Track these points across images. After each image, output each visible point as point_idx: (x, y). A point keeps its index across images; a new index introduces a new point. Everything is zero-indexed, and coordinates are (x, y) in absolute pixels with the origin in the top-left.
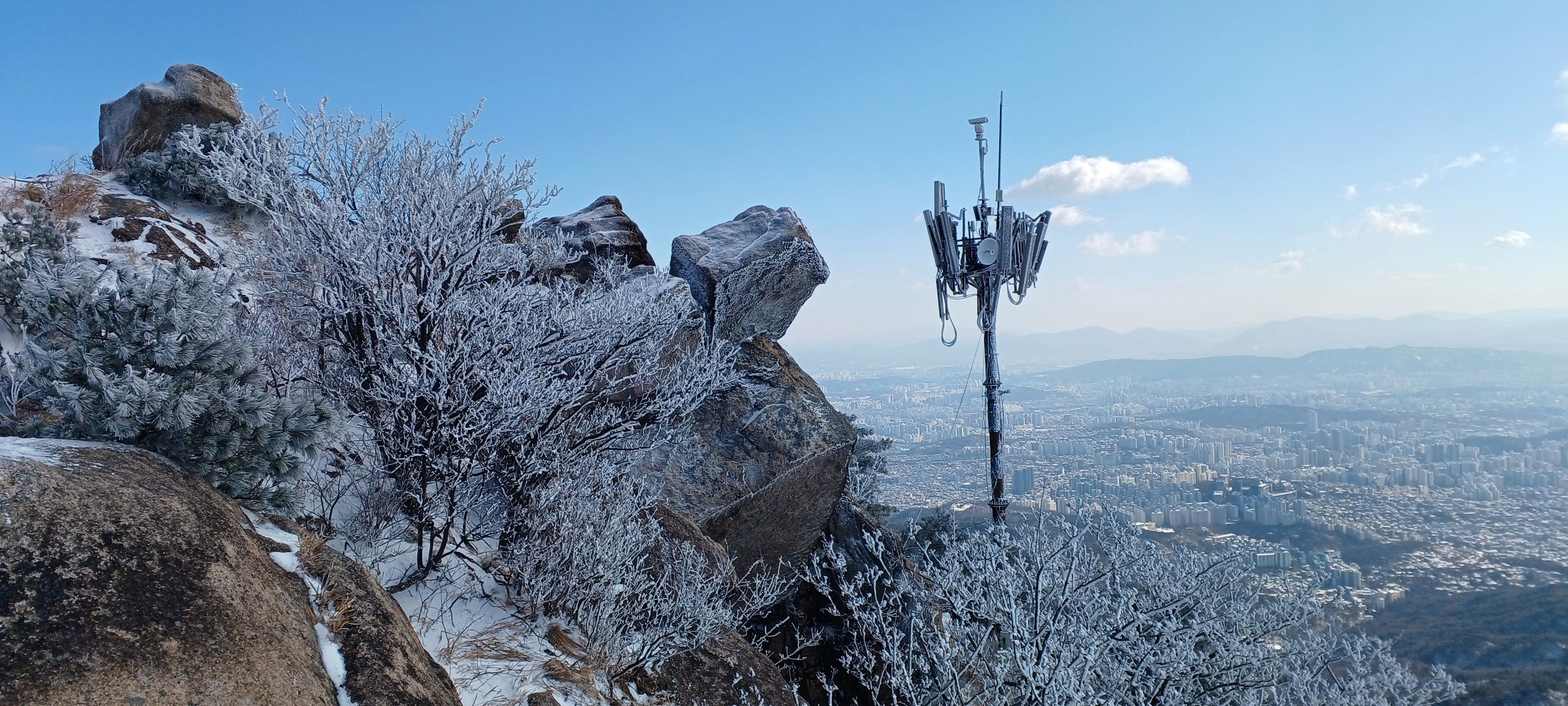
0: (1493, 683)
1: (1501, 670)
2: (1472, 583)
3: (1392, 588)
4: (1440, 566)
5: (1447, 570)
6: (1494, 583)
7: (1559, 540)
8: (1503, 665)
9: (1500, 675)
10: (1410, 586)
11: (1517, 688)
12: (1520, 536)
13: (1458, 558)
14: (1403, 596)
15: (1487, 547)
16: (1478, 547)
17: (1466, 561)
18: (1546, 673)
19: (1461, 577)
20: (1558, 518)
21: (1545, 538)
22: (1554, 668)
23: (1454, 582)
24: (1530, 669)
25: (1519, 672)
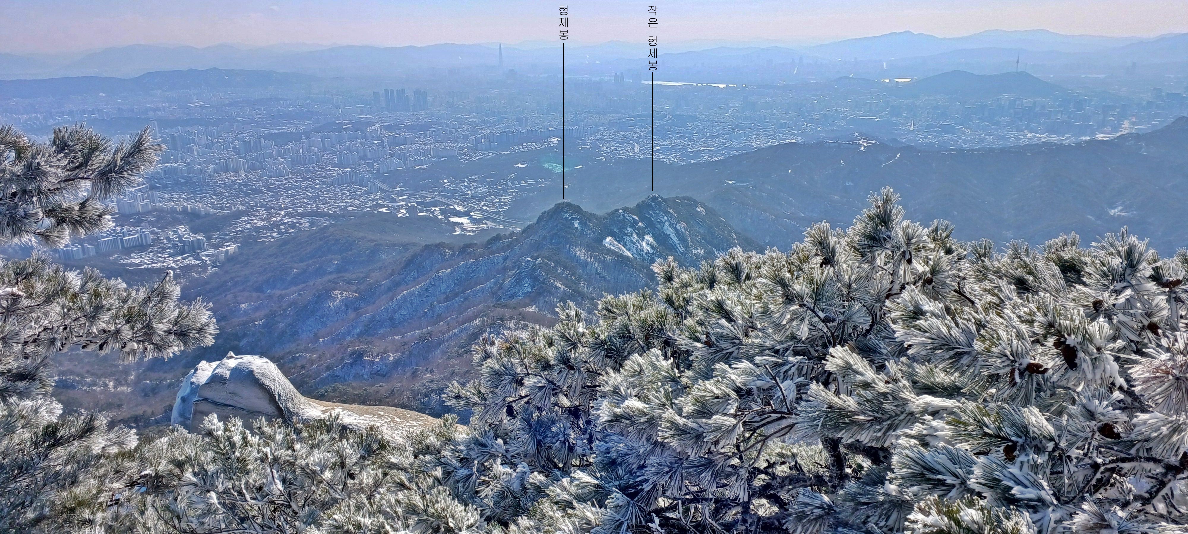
0: (300, 294)
1: (304, 285)
2: (280, 233)
3: (229, 246)
4: (258, 225)
5: (263, 227)
6: (293, 230)
7: (326, 197)
8: (304, 282)
9: (303, 289)
10: (241, 242)
11: (314, 295)
12: (304, 198)
13: (270, 218)
14: (237, 250)
15: (286, 208)
16: (281, 209)
17: (274, 219)
18: (329, 281)
19: (272, 230)
20: (324, 183)
21: (318, 197)
22: (334, 276)
23: (269, 235)
24: (320, 282)
25: (314, 284)
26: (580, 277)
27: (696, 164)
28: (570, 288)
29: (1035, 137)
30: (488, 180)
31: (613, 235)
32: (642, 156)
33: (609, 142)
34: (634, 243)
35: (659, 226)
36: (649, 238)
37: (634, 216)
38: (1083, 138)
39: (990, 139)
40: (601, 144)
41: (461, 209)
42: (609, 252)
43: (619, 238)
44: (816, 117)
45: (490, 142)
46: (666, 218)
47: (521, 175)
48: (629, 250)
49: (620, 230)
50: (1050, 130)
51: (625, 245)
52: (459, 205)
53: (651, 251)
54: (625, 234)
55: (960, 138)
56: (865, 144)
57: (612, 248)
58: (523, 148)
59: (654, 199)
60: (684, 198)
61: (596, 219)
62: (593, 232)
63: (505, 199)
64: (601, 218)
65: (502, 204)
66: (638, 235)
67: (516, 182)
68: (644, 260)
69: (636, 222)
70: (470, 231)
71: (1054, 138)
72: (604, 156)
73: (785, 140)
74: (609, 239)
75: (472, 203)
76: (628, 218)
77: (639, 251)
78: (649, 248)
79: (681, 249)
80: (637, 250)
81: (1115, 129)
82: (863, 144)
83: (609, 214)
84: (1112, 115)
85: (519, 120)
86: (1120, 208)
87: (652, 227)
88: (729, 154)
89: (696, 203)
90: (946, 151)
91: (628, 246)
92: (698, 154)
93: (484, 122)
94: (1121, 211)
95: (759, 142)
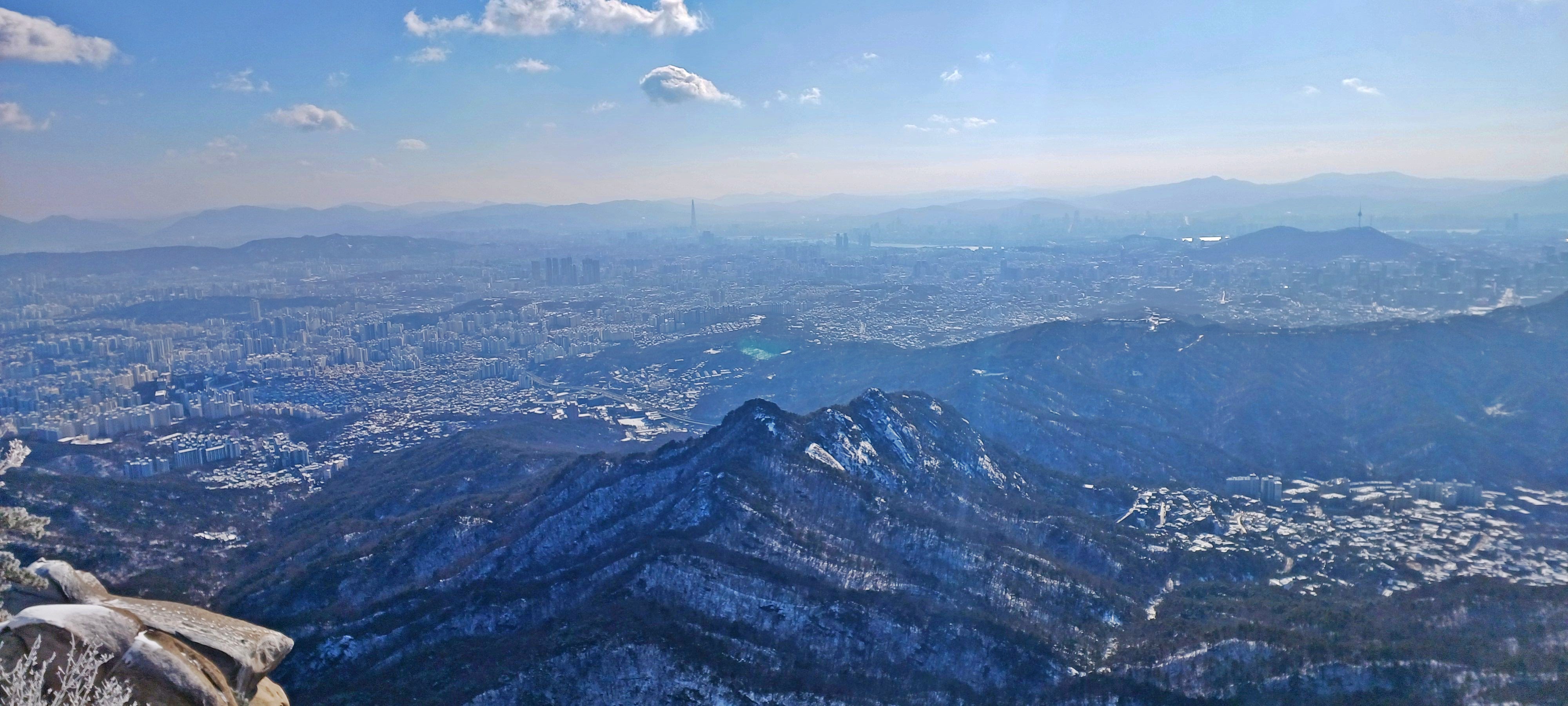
0: (420, 521)
1: (425, 509)
2: (403, 441)
3: (337, 459)
4: (376, 432)
5: (383, 434)
6: (419, 438)
7: (465, 395)
8: (428, 505)
9: (424, 515)
10: (352, 454)
11: (437, 521)
12: (437, 396)
13: (391, 422)
14: (347, 462)
15: (413, 409)
16: (406, 410)
17: (397, 424)
18: (457, 504)
19: (393, 438)
20: (463, 377)
21: (454, 395)
22: (464, 497)
23: (388, 444)
24: (447, 503)
25: (438, 508)
26: (774, 496)
27: (937, 348)
28: (759, 510)
29: (1386, 311)
30: (671, 371)
31: (818, 441)
32: (869, 338)
33: (827, 320)
34: (846, 452)
35: (879, 429)
36: (866, 445)
37: (846, 417)
38: (1452, 312)
39: (1326, 313)
40: (816, 322)
41: (635, 407)
42: (813, 463)
43: (827, 443)
44: (1096, 287)
45: (675, 323)
46: (888, 419)
47: (713, 363)
48: (840, 461)
49: (829, 435)
50: (1406, 302)
51: (834, 455)
52: (631, 402)
53: (868, 462)
54: (835, 440)
55: (1287, 313)
56: (1156, 323)
57: (818, 458)
58: (717, 328)
59: (873, 394)
60: (914, 393)
61: (798, 421)
62: (791, 437)
63: (691, 394)
64: (803, 418)
65: (687, 401)
66: (851, 440)
67: (706, 372)
68: (858, 474)
69: (849, 425)
70: (643, 437)
71: (1412, 313)
72: (819, 339)
73: (1055, 316)
74: (813, 446)
75: (649, 400)
76: (839, 419)
77: (853, 462)
78: (865, 458)
79: (909, 459)
80: (850, 460)
81: (1494, 299)
82: (1154, 322)
83: (814, 414)
84: (1489, 283)
85: (714, 294)
86: (1499, 406)
87: (871, 430)
88: (982, 334)
89: (929, 400)
90: (1264, 331)
91: (838, 457)
92: (940, 336)
93: (670, 297)
94: (1502, 409)
95: (1021, 320)
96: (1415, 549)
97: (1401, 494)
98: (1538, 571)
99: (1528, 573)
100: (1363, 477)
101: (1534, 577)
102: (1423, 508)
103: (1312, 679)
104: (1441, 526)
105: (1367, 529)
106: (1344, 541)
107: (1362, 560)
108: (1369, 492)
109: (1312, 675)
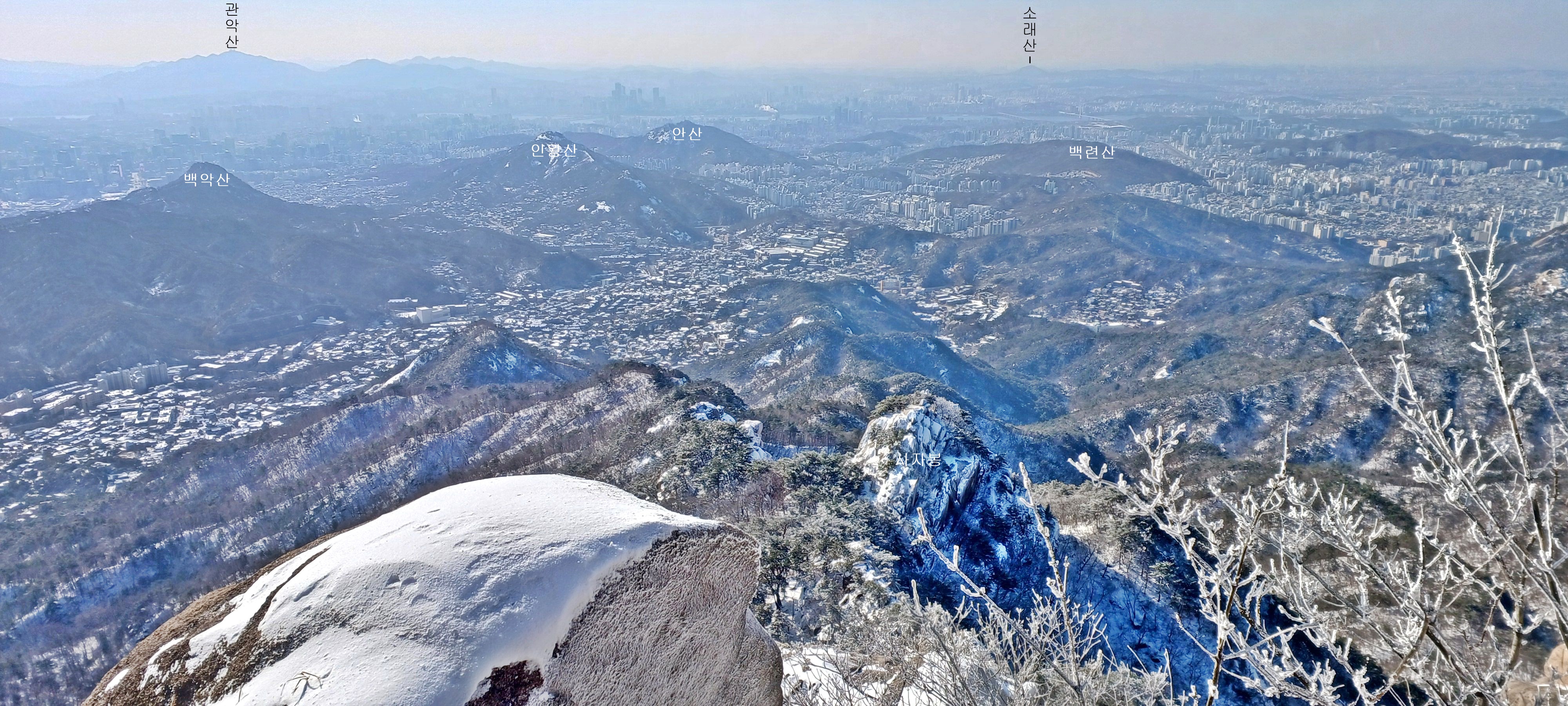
29: (14, 206)
38: (85, 201)
50: (31, 195)
71: (44, 205)
81: (123, 185)
86: (161, 284)
96: (122, 439)
97: (92, 391)
98: (236, 424)
99: (229, 429)
100: (44, 384)
101: (235, 431)
102: (116, 399)
103: (71, 598)
104: (140, 411)
105: (67, 434)
106: (48, 453)
107: (74, 466)
108: (57, 398)
109: (69, 595)
